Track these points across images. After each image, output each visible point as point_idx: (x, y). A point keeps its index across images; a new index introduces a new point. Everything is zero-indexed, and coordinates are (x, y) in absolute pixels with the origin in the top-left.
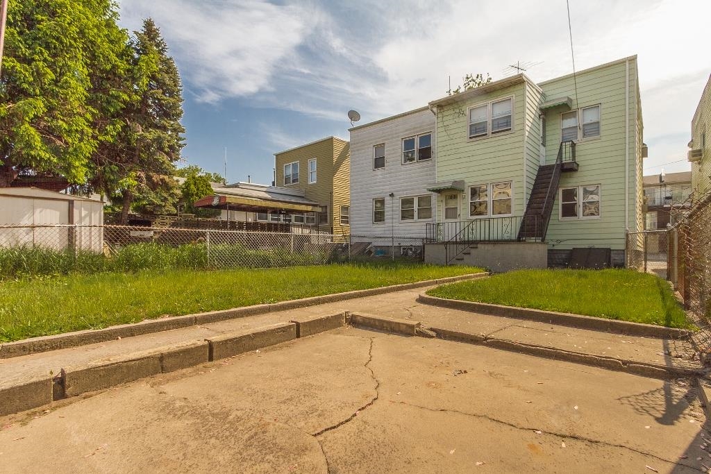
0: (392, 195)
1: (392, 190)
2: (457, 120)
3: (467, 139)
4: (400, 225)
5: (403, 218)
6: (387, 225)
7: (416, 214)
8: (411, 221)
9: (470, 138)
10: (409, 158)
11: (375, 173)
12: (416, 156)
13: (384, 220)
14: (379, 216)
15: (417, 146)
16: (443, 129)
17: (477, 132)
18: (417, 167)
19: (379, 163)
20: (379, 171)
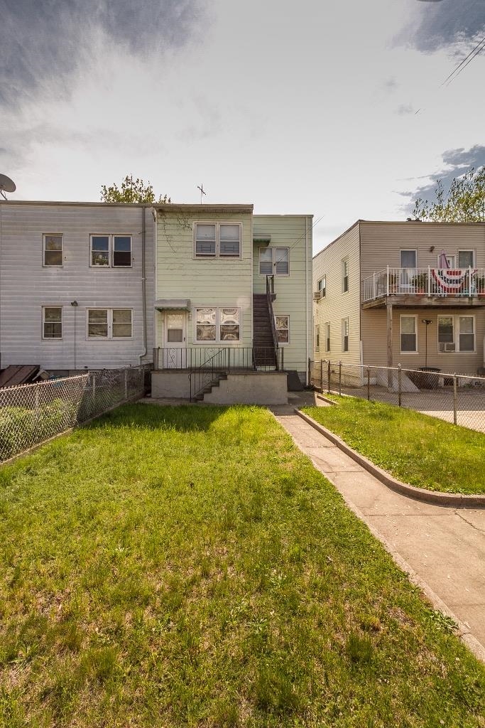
0: (75, 304)
1: (75, 297)
2: (182, 232)
3: (192, 256)
4: (87, 343)
5: (91, 333)
6: (65, 342)
7: (110, 331)
8: (104, 338)
9: (197, 255)
10: (98, 259)
11: (44, 270)
12: (111, 259)
13: (60, 336)
14: (53, 330)
15: (111, 247)
16: (165, 238)
17: (204, 250)
18: (110, 273)
19: (53, 257)
20: (53, 270)
